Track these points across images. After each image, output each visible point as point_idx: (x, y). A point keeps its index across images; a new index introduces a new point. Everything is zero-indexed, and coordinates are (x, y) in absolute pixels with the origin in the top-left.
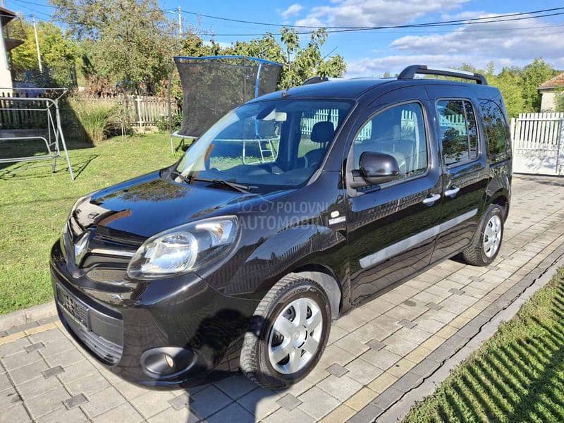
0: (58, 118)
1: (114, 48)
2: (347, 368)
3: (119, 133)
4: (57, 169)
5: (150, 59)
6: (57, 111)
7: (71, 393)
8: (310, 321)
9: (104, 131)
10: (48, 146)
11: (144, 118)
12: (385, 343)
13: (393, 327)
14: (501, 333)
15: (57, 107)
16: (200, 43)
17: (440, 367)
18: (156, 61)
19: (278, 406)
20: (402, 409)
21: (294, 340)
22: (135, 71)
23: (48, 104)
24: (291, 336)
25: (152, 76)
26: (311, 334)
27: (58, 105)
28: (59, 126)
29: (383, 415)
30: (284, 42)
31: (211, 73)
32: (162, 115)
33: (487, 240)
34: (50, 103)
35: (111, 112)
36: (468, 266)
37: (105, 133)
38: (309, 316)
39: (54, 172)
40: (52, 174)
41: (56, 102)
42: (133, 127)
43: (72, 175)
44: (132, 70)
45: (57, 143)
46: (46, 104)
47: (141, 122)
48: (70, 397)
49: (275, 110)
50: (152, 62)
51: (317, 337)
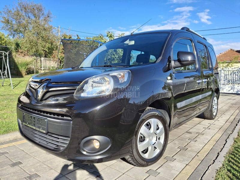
0: (8, 60)
1: (31, 38)
2: (175, 157)
3: (33, 73)
4: (4, 85)
5: (47, 44)
6: (8, 57)
7: (29, 173)
8: (158, 131)
9: (26, 71)
10: (1, 73)
11: (44, 67)
12: (186, 147)
13: (187, 142)
14: (237, 142)
15: (8, 55)
16: (71, 37)
17: (218, 156)
18: (50, 45)
19: (148, 175)
20: (211, 173)
21: (151, 140)
22: (40, 48)
23: (3, 54)
24: (149, 138)
25: (47, 51)
26: (159, 139)
27: (8, 54)
28: (8, 64)
29: (204, 176)
30: (108, 37)
31: (76, 48)
32: (52, 66)
33: (214, 108)
34: (5, 54)
35: (31, 63)
36: (205, 120)
37: (27, 72)
38: (158, 129)
39: (3, 86)
40: (2, 87)
41: (7, 53)
42: (39, 71)
43: (12, 87)
44: (39, 48)
45: (6, 72)
46: (2, 54)
47: (42, 69)
48: (29, 175)
49: (128, 40)
50: (48, 45)
51: (162, 141)
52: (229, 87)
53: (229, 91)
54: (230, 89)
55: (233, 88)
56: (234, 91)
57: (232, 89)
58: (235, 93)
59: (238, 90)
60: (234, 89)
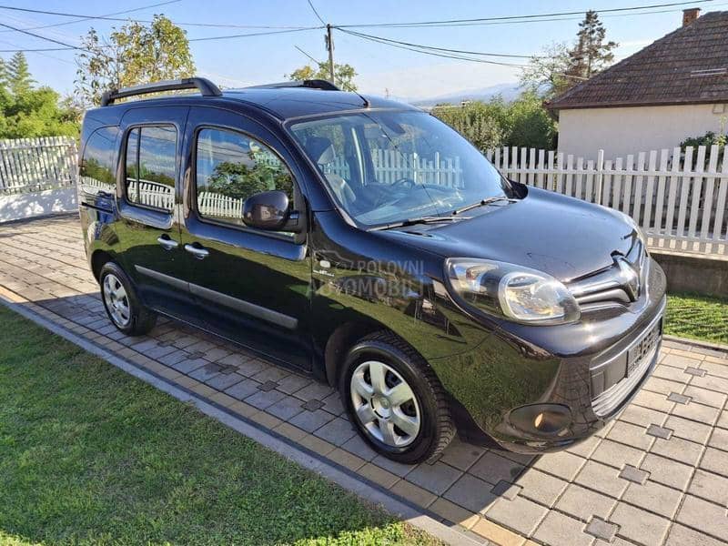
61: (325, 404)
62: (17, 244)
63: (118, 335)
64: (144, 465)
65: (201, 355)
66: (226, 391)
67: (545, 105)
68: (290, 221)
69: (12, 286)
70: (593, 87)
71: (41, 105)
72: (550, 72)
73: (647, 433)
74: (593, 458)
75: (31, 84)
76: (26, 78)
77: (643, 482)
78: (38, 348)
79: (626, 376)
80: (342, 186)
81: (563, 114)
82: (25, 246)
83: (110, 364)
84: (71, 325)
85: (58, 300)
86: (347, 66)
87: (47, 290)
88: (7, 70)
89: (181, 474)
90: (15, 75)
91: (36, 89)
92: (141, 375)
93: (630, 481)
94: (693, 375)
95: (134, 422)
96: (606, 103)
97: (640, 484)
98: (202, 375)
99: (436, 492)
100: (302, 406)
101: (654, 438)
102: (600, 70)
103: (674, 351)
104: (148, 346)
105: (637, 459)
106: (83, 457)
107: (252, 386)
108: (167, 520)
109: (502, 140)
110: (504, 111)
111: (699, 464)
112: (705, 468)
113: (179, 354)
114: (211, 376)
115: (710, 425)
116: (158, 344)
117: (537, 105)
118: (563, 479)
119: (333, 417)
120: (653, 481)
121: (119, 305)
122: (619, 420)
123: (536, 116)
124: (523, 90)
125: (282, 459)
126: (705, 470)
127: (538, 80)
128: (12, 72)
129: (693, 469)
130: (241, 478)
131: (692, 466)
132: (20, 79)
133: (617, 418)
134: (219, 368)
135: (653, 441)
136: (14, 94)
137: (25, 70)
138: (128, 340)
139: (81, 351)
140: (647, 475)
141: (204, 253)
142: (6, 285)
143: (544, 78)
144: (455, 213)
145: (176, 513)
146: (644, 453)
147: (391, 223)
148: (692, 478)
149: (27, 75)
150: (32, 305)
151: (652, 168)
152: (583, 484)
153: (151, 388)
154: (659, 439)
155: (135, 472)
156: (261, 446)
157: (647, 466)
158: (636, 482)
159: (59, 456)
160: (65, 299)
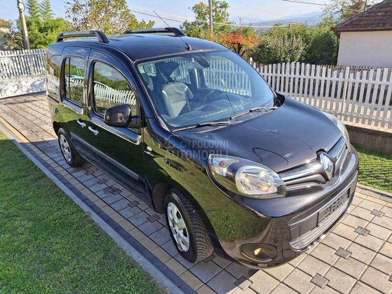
52: (13, 86)
53: (15, 92)
54: (16, 88)
55: (20, 87)
56: (22, 91)
57: (18, 88)
58: (26, 93)
59: (28, 87)
60: (22, 87)
61: (160, 218)
62: (33, 107)
63: (67, 166)
64: (53, 251)
65: (104, 182)
66: (112, 206)
67: (332, 29)
68: (132, 122)
69: (25, 133)
70: (362, 18)
71: (57, 27)
72: (341, 7)
73: (335, 254)
74: (299, 267)
75: (52, 15)
76: (50, 12)
77: (323, 287)
78: (23, 173)
79: (317, 226)
80: (186, 89)
81: (342, 35)
82: (37, 109)
83: (56, 185)
84: (46, 158)
85: (44, 142)
86: (224, 2)
87: (40, 136)
88: (41, 8)
89: (70, 258)
90: (44, 10)
91: (55, 18)
92: (69, 193)
93: (316, 284)
94: (375, 215)
95: (57, 223)
96: (370, 28)
97: (321, 287)
98: (101, 194)
99: (204, 281)
100: (147, 219)
101: (339, 257)
102: (372, 4)
103: (369, 198)
104: (80, 174)
105: (324, 270)
106: (25, 242)
107: (125, 203)
108: (54, 286)
109: (305, 49)
110: (308, 32)
111: (361, 278)
112: (363, 281)
113: (94, 180)
114: (106, 195)
115: (375, 251)
116: (86, 173)
117: (327, 29)
118: (277, 280)
119: (163, 226)
120: (329, 287)
121: (66, 151)
122: (321, 243)
123: (327, 35)
124: (325, 17)
125: (124, 253)
126: (363, 282)
127: (334, 11)
128: (43, 9)
129: (356, 280)
130: (100, 264)
131: (355, 278)
132: (47, 12)
133: (320, 241)
134: (111, 190)
135: (337, 259)
136: (44, 21)
137: (49, 8)
138: (71, 169)
139: (44, 176)
140: (327, 281)
141: (96, 132)
142: (22, 132)
143: (337, 10)
144: (231, 119)
145: (60, 282)
146: (330, 267)
147: (189, 126)
148: (354, 287)
149: (50, 11)
150: (31, 144)
151: (378, 79)
152: (288, 284)
153: (72, 201)
154: (341, 258)
155: (48, 254)
156: (116, 244)
157: (328, 276)
158: (319, 286)
159: (14, 241)
160: (47, 142)
